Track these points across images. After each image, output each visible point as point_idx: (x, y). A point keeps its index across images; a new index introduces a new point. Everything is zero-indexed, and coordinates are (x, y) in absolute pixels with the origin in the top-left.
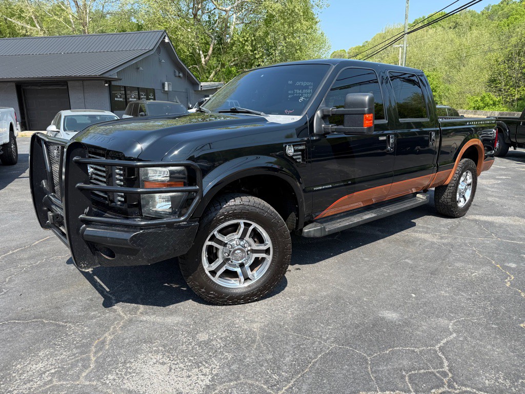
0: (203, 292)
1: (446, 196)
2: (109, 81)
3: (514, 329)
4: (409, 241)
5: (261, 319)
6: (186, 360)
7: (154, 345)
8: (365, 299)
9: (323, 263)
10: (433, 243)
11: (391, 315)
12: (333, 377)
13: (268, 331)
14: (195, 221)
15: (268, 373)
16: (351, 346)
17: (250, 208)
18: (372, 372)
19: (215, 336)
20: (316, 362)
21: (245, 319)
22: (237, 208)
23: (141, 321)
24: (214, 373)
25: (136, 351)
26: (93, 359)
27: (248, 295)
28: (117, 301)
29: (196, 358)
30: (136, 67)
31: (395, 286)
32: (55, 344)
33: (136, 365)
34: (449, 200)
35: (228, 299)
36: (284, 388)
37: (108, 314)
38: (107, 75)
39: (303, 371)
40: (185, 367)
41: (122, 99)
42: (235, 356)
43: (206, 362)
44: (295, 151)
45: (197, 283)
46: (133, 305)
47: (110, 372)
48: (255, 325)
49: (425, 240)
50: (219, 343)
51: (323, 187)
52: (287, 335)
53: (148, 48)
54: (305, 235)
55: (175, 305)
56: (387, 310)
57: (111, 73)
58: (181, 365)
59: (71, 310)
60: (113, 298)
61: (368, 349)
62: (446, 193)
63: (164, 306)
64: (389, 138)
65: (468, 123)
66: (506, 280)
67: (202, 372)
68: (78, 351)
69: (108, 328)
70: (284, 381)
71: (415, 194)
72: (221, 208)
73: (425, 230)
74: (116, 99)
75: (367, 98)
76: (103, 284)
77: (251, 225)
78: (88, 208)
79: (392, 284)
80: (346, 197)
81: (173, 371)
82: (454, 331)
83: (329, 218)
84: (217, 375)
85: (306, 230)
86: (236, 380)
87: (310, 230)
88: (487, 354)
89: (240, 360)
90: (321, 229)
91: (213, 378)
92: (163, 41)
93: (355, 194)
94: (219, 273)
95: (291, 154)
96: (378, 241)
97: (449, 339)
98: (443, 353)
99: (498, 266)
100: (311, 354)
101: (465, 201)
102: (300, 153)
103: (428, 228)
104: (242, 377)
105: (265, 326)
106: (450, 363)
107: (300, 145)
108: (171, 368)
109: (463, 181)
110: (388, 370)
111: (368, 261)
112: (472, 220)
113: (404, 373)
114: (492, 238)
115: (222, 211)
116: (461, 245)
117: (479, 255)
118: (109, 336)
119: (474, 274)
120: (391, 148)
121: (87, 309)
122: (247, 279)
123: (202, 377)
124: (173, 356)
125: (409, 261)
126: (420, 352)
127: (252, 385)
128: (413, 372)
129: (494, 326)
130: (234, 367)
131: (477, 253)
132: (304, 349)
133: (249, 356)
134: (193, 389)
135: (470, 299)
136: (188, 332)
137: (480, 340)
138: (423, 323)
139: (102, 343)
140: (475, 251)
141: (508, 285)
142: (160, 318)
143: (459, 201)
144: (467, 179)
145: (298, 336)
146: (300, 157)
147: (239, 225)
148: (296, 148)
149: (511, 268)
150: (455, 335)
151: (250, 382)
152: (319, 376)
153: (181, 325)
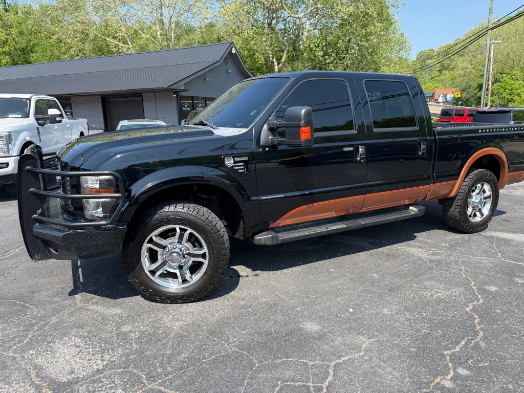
0: (143, 290)
1: (454, 210)
2: (176, 92)
3: (433, 355)
4: (394, 255)
5: (188, 318)
6: (98, 346)
7: (83, 330)
8: (298, 309)
9: (286, 271)
10: (419, 259)
11: (312, 327)
12: (210, 377)
13: (186, 331)
14: (123, 225)
15: (156, 366)
16: (249, 352)
17: (183, 215)
18: (249, 378)
19: (136, 329)
20: (205, 362)
21: (173, 317)
22: (170, 214)
23: (88, 310)
24: (112, 359)
25: (65, 335)
26: (30, 336)
27: (184, 296)
28: (82, 291)
29: (107, 345)
30: (203, 78)
31: (339, 299)
32: (11, 321)
33: (57, 345)
34: (457, 214)
35: (166, 298)
36: (159, 381)
37: (69, 301)
38: (174, 87)
39: (188, 368)
40: (92, 351)
41: (189, 109)
42: (140, 348)
43: (112, 350)
44: (235, 162)
45: (137, 281)
46: (92, 295)
47: (33, 348)
48: (177, 324)
49: (413, 255)
50: (136, 335)
51: (273, 197)
52: (199, 335)
53: (215, 60)
54: (256, 243)
55: (123, 299)
56: (312, 321)
57: (179, 84)
58: (91, 350)
59: (42, 296)
60: (81, 288)
61: (263, 356)
62: (453, 207)
63: (115, 298)
64: (357, 148)
65: (480, 131)
66: (471, 304)
67: (103, 357)
68: (24, 328)
69: (59, 312)
70: (164, 375)
71: (407, 206)
72: (156, 214)
73: (421, 245)
74: (183, 109)
75: (303, 111)
76: (81, 275)
77: (187, 230)
78: (41, 210)
79: (337, 297)
80: (304, 207)
81: (81, 354)
82: (364, 350)
83: (291, 227)
84: (112, 362)
85: (257, 237)
86: (124, 368)
87: (262, 238)
88: (380, 376)
89: (142, 352)
90: (273, 237)
91: (107, 364)
92: (230, 52)
93: (315, 204)
94: (158, 273)
95: (230, 165)
96: (359, 254)
97: (352, 357)
98: (335, 370)
99: (475, 288)
100: (206, 354)
101: (482, 215)
102: (242, 164)
103: (426, 243)
104: (131, 366)
105: (186, 325)
106: (334, 380)
107: (242, 156)
108: (80, 351)
109: (478, 194)
110: (266, 378)
111: (332, 272)
112: (487, 237)
113: (279, 383)
114: (495, 258)
115: (156, 216)
116: (450, 263)
117: (462, 275)
118: (54, 320)
119: (438, 295)
120: (361, 158)
121: (54, 295)
122: (185, 281)
123: (99, 362)
124: (90, 341)
125: (376, 276)
126: (312, 366)
127: (134, 374)
128: (289, 383)
129: (413, 350)
130: (131, 357)
131: (462, 272)
132: (204, 349)
133: (151, 350)
134: (85, 371)
135: (410, 319)
136: (117, 323)
137: (385, 362)
138: (338, 338)
139: (46, 325)
140: (461, 270)
141: (467, 309)
142: (104, 308)
143: (472, 215)
144: (484, 192)
145: (208, 337)
146: (242, 167)
147: (175, 230)
148: (237, 159)
149: (488, 292)
150: (362, 353)
151: (135, 371)
152: (197, 374)
153: (116, 316)
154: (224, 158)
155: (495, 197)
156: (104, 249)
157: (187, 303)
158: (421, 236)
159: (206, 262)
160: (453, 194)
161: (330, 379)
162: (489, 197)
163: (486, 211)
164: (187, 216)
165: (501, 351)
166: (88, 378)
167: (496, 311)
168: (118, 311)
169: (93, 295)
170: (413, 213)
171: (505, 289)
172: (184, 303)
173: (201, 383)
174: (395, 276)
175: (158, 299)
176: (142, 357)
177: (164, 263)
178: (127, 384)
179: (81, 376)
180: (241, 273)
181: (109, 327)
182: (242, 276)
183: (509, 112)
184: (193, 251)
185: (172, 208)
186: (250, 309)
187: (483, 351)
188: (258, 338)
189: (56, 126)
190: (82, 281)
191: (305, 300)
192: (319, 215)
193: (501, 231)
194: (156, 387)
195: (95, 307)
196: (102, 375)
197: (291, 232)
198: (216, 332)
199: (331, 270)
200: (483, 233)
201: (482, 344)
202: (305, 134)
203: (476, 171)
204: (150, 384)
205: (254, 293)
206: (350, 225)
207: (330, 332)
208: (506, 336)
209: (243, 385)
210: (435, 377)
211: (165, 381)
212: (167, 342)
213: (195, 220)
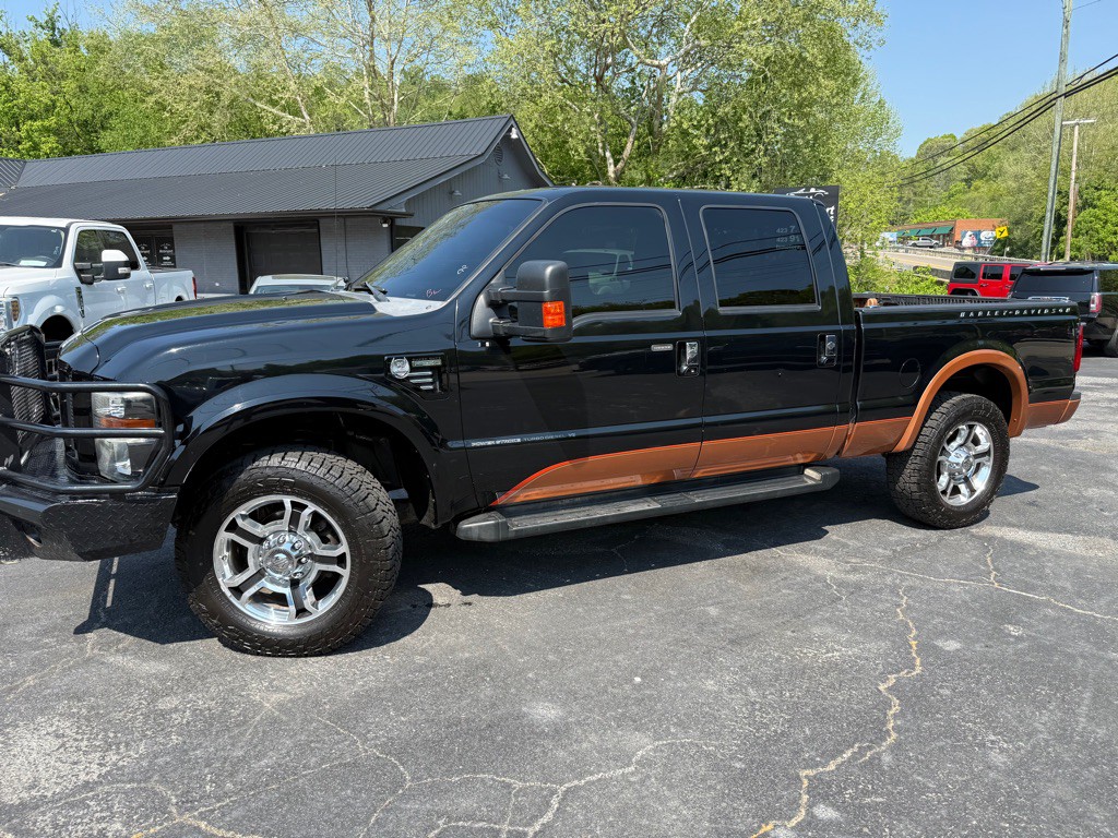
0: (218, 626)
2: (390, 218)
3: (776, 777)
4: (766, 570)
5: (300, 687)
6: (100, 736)
7: (80, 704)
8: (530, 675)
9: (531, 596)
10: (818, 579)
11: (545, 712)
12: (306, 804)
13: (287, 712)
14: (171, 493)
15: (204, 779)
16: (400, 760)
17: (298, 476)
18: (383, 810)
19: (189, 706)
20: (306, 775)
21: (270, 683)
23: (102, 663)
24: (120, 763)
25: (42, 712)
27: (299, 641)
28: (103, 626)
29: (119, 735)
30: (447, 190)
31: (620, 657)
33: (20, 731)
34: (914, 488)
35: (263, 644)
36: (202, 809)
37: (71, 645)
38: (385, 207)
39: (267, 785)
40: (86, 746)
42: (184, 742)
43: (127, 744)
44: (413, 369)
45: (204, 607)
48: (275, 697)
49: (807, 571)
50: (183, 718)
51: (498, 442)
52: (310, 722)
53: (474, 153)
54: (461, 535)
55: (180, 644)
56: (551, 701)
57: (394, 202)
58: (84, 743)
59: (21, 632)
60: (103, 620)
62: (907, 471)
63: (163, 642)
64: (682, 347)
65: (962, 315)
66: (894, 676)
67: (104, 759)
69: (44, 667)
70: (215, 798)
71: (800, 468)
72: (241, 472)
75: (549, 270)
76: (110, 594)
77: (306, 506)
79: (619, 653)
80: (567, 464)
81: (62, 750)
82: (638, 762)
83: (542, 505)
84: (118, 769)
85: (465, 525)
86: (139, 782)
87: (476, 527)
88: (651, 815)
89: (185, 751)
90: (496, 525)
91: (108, 773)
92: (507, 137)
93: (591, 459)
94: (249, 593)
95: (403, 376)
96: (695, 564)
97: (609, 774)
98: (563, 800)
99: (914, 643)
100: (314, 760)
101: (973, 491)
102: (430, 373)
103: (845, 546)
104: (156, 778)
105: (291, 701)
106: (554, 821)
107: (428, 358)
108: (63, 745)
109: (961, 446)
110: (417, 812)
111: (626, 601)
112: (980, 538)
113: (440, 822)
114: (980, 581)
115: (243, 476)
116: (880, 591)
117: (897, 615)
118: (31, 681)
119: (830, 655)
120: (690, 368)
121: (46, 632)
122: (301, 611)
123: (94, 767)
124: (87, 726)
125: (713, 611)
126: (521, 790)
127: (156, 793)
128: (461, 823)
129: (738, 765)
130: (160, 761)
131: (898, 610)
132: (312, 749)
133: (206, 747)
134: (60, 784)
135: (753, 704)
136: (154, 692)
137: (671, 787)
138: (593, 738)
139: (10, 690)
140: (899, 606)
141: (882, 687)
142: (137, 661)
143: (949, 491)
144: (976, 442)
145: (327, 726)
146: (430, 380)
147: (281, 506)
148: (417, 363)
149: (938, 651)
150: (632, 768)
151: (160, 788)
152: (282, 799)
153: (156, 678)
154: (390, 360)
155: (1001, 453)
156: (131, 541)
157: (306, 656)
158: (837, 533)
159: (345, 573)
160: (902, 445)
161: (548, 816)
162: (987, 453)
163: (981, 482)
164: (306, 478)
165: (919, 774)
166: (61, 799)
167: (941, 691)
168: (163, 667)
169: (122, 635)
170: (810, 482)
171: (978, 647)
172: (300, 656)
173: (284, 816)
174: (753, 613)
175: (247, 646)
176: (183, 762)
177: (260, 574)
178: (136, 813)
179: (49, 794)
180: (437, 599)
181: (134, 701)
182: (437, 605)
183: (1090, 272)
184: (319, 552)
185: (275, 460)
186: (431, 674)
187: (883, 773)
188: (428, 732)
189: (120, 285)
190: (109, 604)
191: (551, 657)
192: (606, 482)
193: (1014, 526)
194: (192, 821)
195: (119, 660)
196: (90, 794)
197: (542, 515)
198: (347, 717)
199: (626, 597)
200: (974, 530)
201: (887, 759)
202: (553, 316)
203: (956, 399)
204: (181, 814)
205: (451, 640)
206: (669, 504)
207: (578, 723)
208: (942, 744)
209: (366, 822)
210: (765, 821)
211: (212, 811)
212: (242, 734)
213: (321, 486)
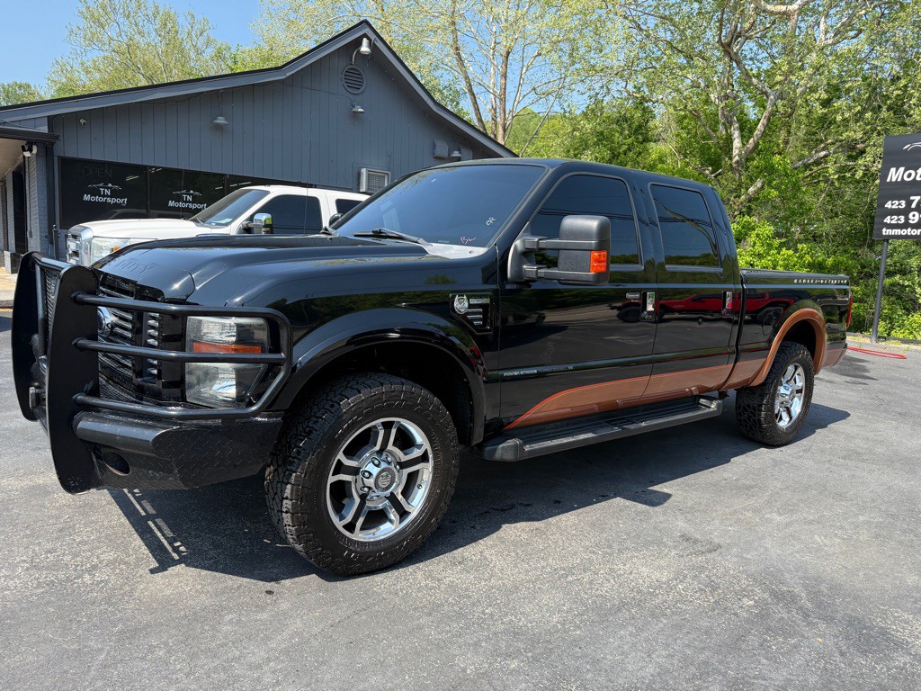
14: (277, 417)
44: (470, 306)
51: (522, 373)
64: (644, 295)
65: (796, 281)
71: (696, 399)
75: (596, 224)
78: (91, 383)
80: (565, 393)
95: (463, 311)
101: (791, 418)
102: (481, 310)
107: (481, 297)
120: (649, 314)
146: (481, 316)
148: (473, 301)
154: (454, 297)
155: (808, 391)
160: (759, 380)
163: (796, 411)
170: (708, 410)
202: (598, 264)
